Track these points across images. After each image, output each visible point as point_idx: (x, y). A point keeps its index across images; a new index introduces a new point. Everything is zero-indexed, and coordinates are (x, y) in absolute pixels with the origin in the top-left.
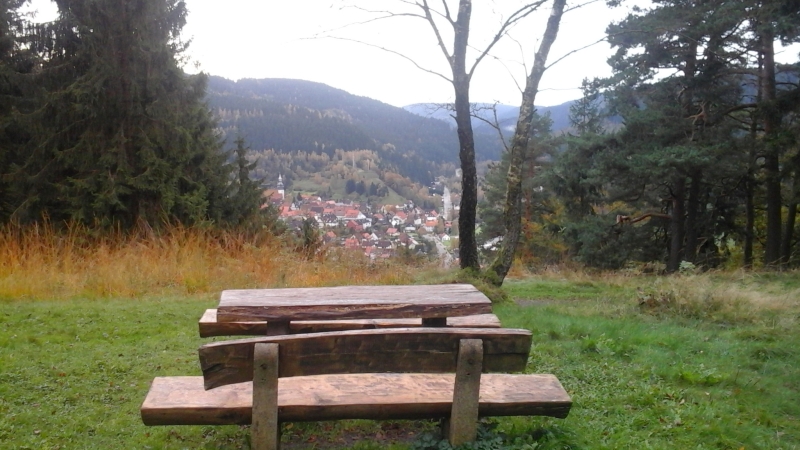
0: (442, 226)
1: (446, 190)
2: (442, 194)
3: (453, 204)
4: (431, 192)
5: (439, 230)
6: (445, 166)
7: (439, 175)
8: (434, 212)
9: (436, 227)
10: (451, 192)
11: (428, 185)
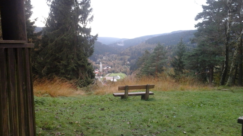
0: (100, 74)
1: (101, 63)
2: (99, 64)
3: (103, 67)
4: (96, 63)
5: (99, 75)
6: (100, 56)
7: (98, 58)
8: (97, 70)
9: (98, 74)
10: (102, 63)
11: (95, 61)
